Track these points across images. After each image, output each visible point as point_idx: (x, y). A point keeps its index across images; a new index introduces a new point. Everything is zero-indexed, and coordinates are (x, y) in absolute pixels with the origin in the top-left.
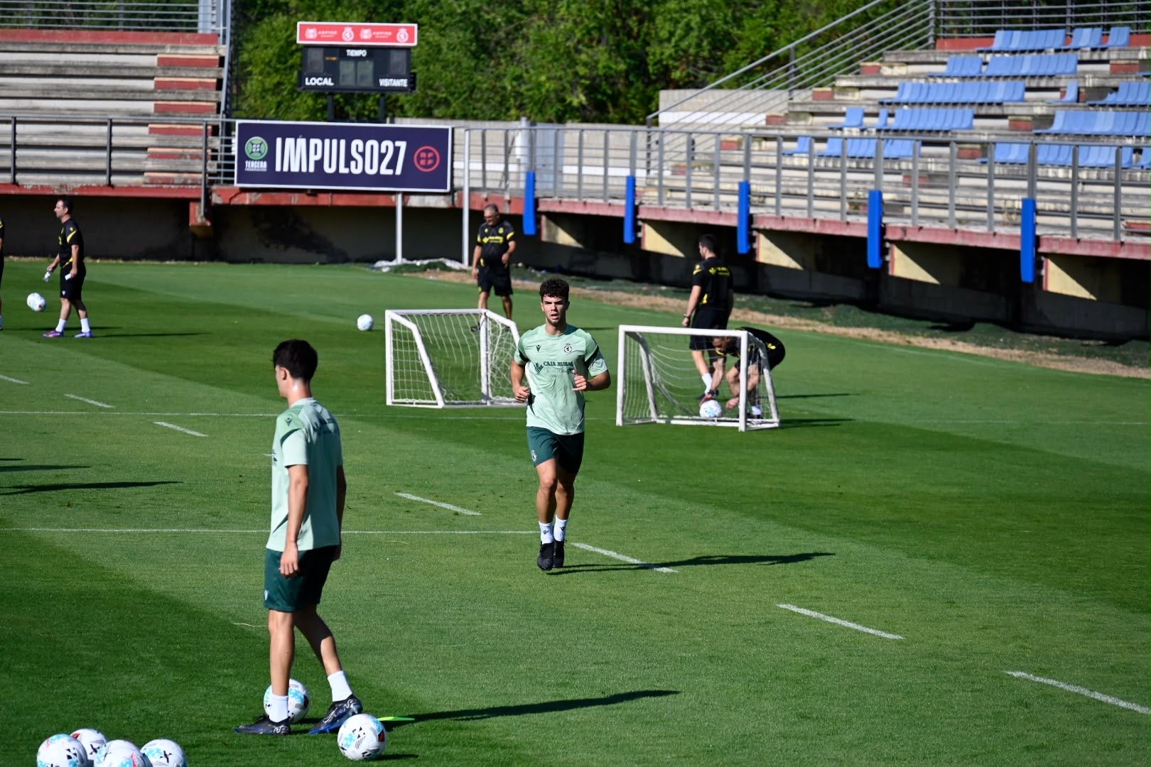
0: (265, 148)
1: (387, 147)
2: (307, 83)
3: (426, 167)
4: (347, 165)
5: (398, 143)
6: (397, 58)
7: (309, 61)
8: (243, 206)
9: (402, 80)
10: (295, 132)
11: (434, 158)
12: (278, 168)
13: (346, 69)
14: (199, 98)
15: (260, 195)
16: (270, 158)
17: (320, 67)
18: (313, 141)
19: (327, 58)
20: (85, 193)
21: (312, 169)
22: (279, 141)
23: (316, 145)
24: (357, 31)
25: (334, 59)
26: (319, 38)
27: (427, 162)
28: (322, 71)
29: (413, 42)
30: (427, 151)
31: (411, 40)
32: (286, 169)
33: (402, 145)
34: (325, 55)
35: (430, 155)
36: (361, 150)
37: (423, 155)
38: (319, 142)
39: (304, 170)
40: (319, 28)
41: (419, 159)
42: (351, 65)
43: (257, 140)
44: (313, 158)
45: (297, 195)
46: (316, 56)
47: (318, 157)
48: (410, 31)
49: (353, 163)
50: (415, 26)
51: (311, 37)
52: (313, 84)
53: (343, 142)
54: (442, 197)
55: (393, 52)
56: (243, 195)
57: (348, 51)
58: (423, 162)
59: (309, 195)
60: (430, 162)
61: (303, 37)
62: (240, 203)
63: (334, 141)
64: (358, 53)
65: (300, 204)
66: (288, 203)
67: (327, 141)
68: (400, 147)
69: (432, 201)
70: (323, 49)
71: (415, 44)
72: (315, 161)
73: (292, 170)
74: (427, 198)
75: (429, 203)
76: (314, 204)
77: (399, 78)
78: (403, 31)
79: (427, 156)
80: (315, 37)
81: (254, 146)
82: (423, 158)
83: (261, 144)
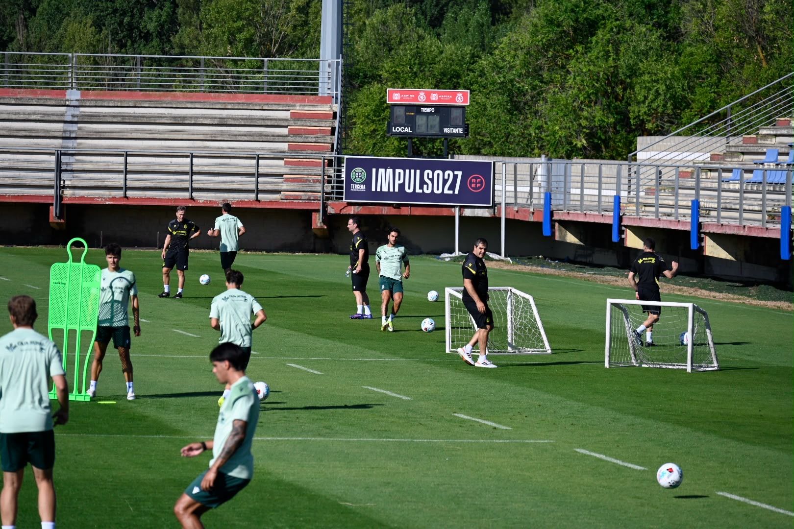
0: (364, 175)
1: (449, 175)
2: (393, 131)
3: (476, 189)
4: (421, 187)
5: (456, 173)
6: (456, 113)
7: (395, 116)
9: (459, 129)
10: (385, 165)
11: (481, 183)
12: (373, 189)
13: (421, 121)
14: (319, 141)
15: (361, 207)
16: (368, 182)
17: (402, 120)
18: (397, 171)
19: (407, 114)
20: (240, 206)
21: (397, 190)
22: (374, 170)
23: (400, 173)
24: (428, 95)
25: (412, 114)
26: (402, 99)
27: (476, 186)
28: (404, 122)
29: (467, 102)
30: (476, 178)
31: (465, 101)
32: (379, 190)
33: (459, 173)
34: (406, 111)
35: (479, 180)
36: (430, 176)
37: (474, 180)
38: (402, 171)
39: (391, 190)
40: (401, 93)
41: (471, 183)
42: (424, 118)
43: (359, 170)
44: (397, 182)
45: (386, 208)
46: (400, 112)
47: (401, 181)
48: (465, 95)
49: (425, 186)
50: (469, 91)
51: (396, 98)
52: (398, 131)
53: (418, 172)
54: (487, 210)
55: (453, 109)
56: (349, 207)
57: (422, 108)
58: (473, 185)
59: (394, 208)
60: (478, 185)
61: (391, 99)
62: (347, 213)
63: (412, 171)
64: (429, 110)
65: (388, 214)
66: (380, 213)
67: (407, 171)
68: (457, 175)
69: (479, 212)
70: (404, 107)
71: (468, 104)
72: (399, 184)
73: (383, 190)
74: (476, 210)
75: (478, 214)
76: (398, 214)
77: (457, 128)
78: (460, 95)
79: (476, 181)
80: (399, 98)
81: (357, 174)
82: (474, 183)
83: (361, 173)
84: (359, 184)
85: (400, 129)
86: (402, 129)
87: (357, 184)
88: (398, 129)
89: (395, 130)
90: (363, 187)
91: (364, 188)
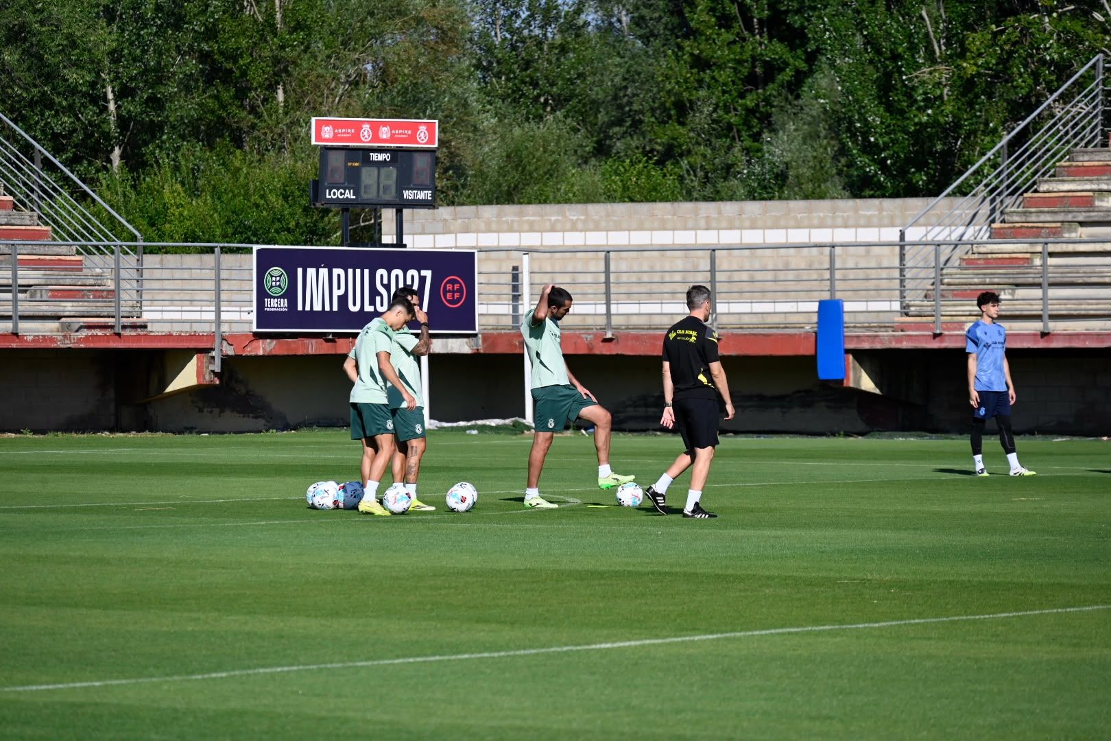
0: (284, 282)
1: (413, 277)
2: (328, 197)
3: (453, 302)
4: (372, 302)
5: (424, 273)
6: (421, 162)
7: (329, 168)
8: (257, 357)
9: (426, 192)
10: (316, 260)
11: (460, 290)
12: (300, 308)
13: (368, 176)
15: (275, 342)
16: (291, 294)
17: (339, 177)
18: (336, 271)
19: (349, 164)
20: (92, 345)
21: (335, 308)
22: (300, 271)
23: (339, 276)
24: (375, 128)
25: (357, 164)
26: (335, 138)
27: (453, 296)
28: (342, 181)
29: (434, 144)
30: (453, 282)
31: (431, 141)
32: (308, 308)
33: (428, 274)
34: (348, 159)
35: (457, 286)
36: (385, 282)
37: (449, 287)
38: (341, 272)
39: (327, 308)
41: (445, 292)
42: (374, 171)
43: (276, 271)
44: (337, 293)
45: (314, 341)
46: (336, 160)
47: (342, 292)
48: (430, 128)
49: (378, 299)
50: (437, 121)
51: (327, 136)
52: (334, 197)
53: (367, 272)
54: (465, 340)
55: (416, 155)
56: (255, 344)
57: (371, 154)
58: (449, 296)
59: (328, 341)
60: (457, 295)
61: (319, 138)
62: (253, 354)
63: (358, 271)
64: (381, 157)
65: (318, 352)
66: (305, 352)
67: (350, 271)
68: (425, 277)
69: (454, 346)
70: (343, 153)
71: (436, 145)
72: (339, 297)
73: (315, 309)
74: (450, 341)
75: (452, 348)
76: (333, 353)
77: (424, 190)
78: (423, 128)
79: (453, 288)
80: (331, 136)
81: (274, 279)
82: (449, 291)
83: (280, 276)
84: (277, 297)
85: (338, 194)
86: (341, 194)
87: (274, 298)
88: (334, 194)
89: (330, 194)
90: (284, 303)
91: (286, 305)
